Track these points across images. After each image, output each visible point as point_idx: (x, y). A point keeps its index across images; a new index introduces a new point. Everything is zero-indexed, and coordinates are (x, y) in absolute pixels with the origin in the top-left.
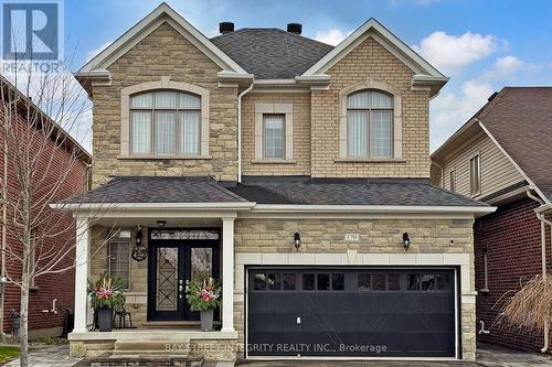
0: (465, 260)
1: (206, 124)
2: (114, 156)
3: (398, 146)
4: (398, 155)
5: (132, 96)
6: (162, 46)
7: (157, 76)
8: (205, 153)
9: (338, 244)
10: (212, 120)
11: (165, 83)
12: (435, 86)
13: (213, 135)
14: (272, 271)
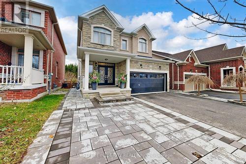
0: (168, 72)
1: (112, 38)
2: (89, 42)
3: (147, 50)
4: (147, 52)
5: (94, 27)
6: (102, 17)
7: (101, 24)
8: (112, 45)
9: (148, 68)
10: (114, 38)
11: (103, 26)
12: (153, 39)
13: (114, 41)
14: (138, 73)
